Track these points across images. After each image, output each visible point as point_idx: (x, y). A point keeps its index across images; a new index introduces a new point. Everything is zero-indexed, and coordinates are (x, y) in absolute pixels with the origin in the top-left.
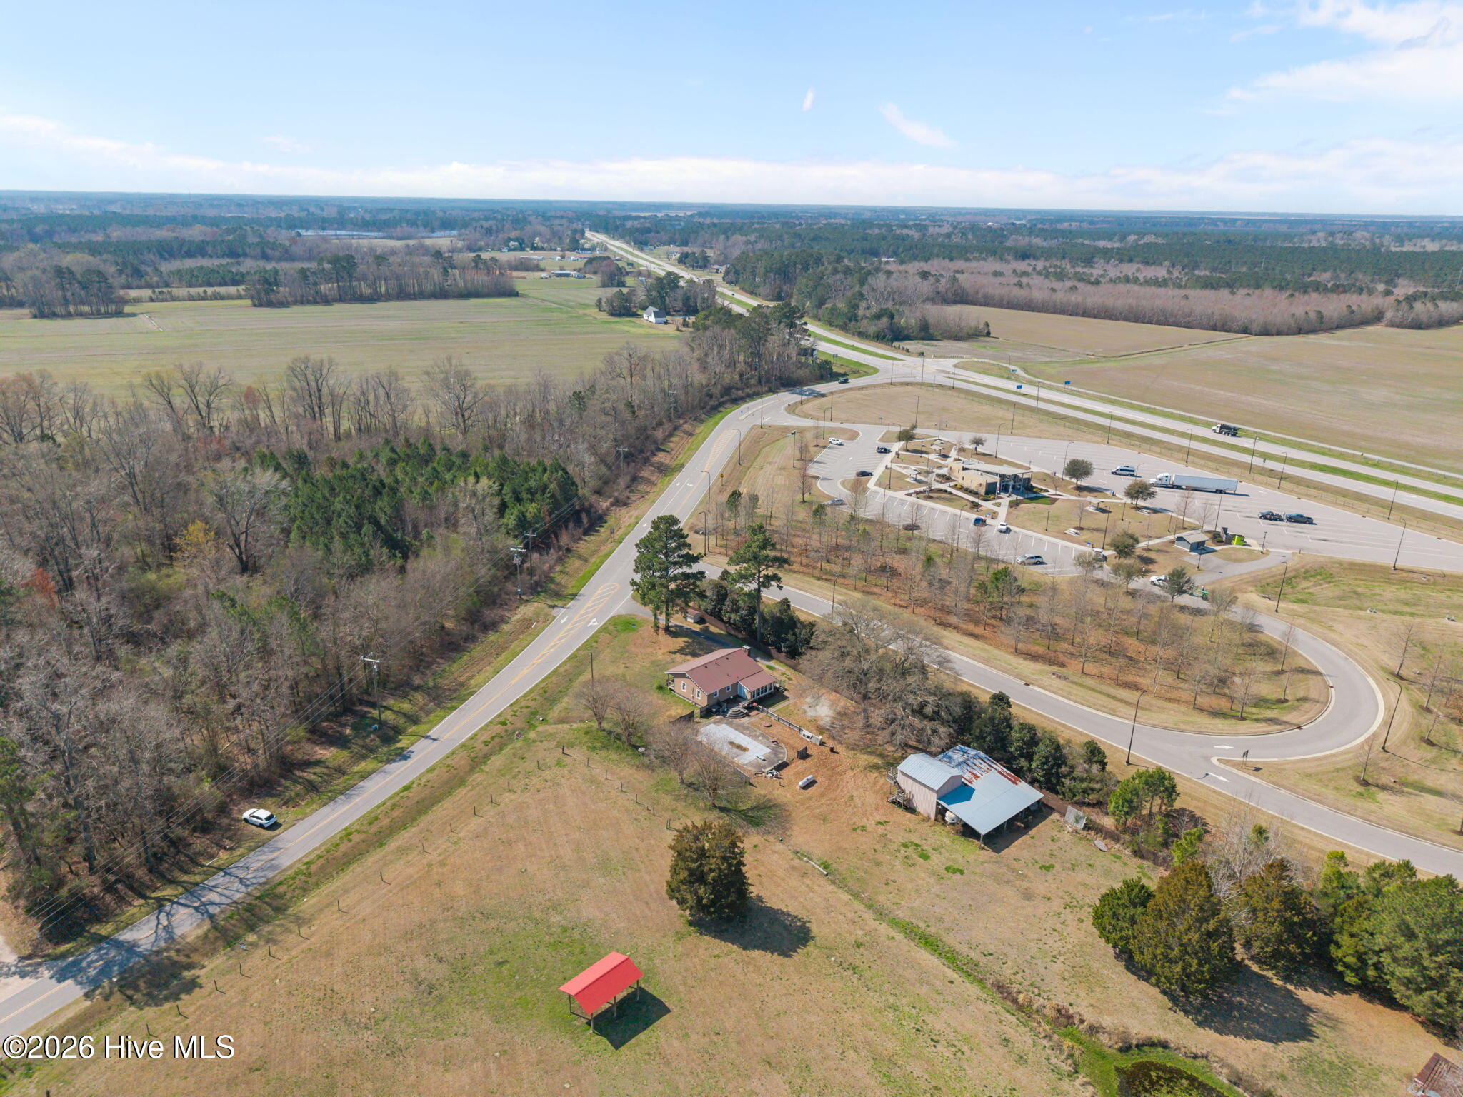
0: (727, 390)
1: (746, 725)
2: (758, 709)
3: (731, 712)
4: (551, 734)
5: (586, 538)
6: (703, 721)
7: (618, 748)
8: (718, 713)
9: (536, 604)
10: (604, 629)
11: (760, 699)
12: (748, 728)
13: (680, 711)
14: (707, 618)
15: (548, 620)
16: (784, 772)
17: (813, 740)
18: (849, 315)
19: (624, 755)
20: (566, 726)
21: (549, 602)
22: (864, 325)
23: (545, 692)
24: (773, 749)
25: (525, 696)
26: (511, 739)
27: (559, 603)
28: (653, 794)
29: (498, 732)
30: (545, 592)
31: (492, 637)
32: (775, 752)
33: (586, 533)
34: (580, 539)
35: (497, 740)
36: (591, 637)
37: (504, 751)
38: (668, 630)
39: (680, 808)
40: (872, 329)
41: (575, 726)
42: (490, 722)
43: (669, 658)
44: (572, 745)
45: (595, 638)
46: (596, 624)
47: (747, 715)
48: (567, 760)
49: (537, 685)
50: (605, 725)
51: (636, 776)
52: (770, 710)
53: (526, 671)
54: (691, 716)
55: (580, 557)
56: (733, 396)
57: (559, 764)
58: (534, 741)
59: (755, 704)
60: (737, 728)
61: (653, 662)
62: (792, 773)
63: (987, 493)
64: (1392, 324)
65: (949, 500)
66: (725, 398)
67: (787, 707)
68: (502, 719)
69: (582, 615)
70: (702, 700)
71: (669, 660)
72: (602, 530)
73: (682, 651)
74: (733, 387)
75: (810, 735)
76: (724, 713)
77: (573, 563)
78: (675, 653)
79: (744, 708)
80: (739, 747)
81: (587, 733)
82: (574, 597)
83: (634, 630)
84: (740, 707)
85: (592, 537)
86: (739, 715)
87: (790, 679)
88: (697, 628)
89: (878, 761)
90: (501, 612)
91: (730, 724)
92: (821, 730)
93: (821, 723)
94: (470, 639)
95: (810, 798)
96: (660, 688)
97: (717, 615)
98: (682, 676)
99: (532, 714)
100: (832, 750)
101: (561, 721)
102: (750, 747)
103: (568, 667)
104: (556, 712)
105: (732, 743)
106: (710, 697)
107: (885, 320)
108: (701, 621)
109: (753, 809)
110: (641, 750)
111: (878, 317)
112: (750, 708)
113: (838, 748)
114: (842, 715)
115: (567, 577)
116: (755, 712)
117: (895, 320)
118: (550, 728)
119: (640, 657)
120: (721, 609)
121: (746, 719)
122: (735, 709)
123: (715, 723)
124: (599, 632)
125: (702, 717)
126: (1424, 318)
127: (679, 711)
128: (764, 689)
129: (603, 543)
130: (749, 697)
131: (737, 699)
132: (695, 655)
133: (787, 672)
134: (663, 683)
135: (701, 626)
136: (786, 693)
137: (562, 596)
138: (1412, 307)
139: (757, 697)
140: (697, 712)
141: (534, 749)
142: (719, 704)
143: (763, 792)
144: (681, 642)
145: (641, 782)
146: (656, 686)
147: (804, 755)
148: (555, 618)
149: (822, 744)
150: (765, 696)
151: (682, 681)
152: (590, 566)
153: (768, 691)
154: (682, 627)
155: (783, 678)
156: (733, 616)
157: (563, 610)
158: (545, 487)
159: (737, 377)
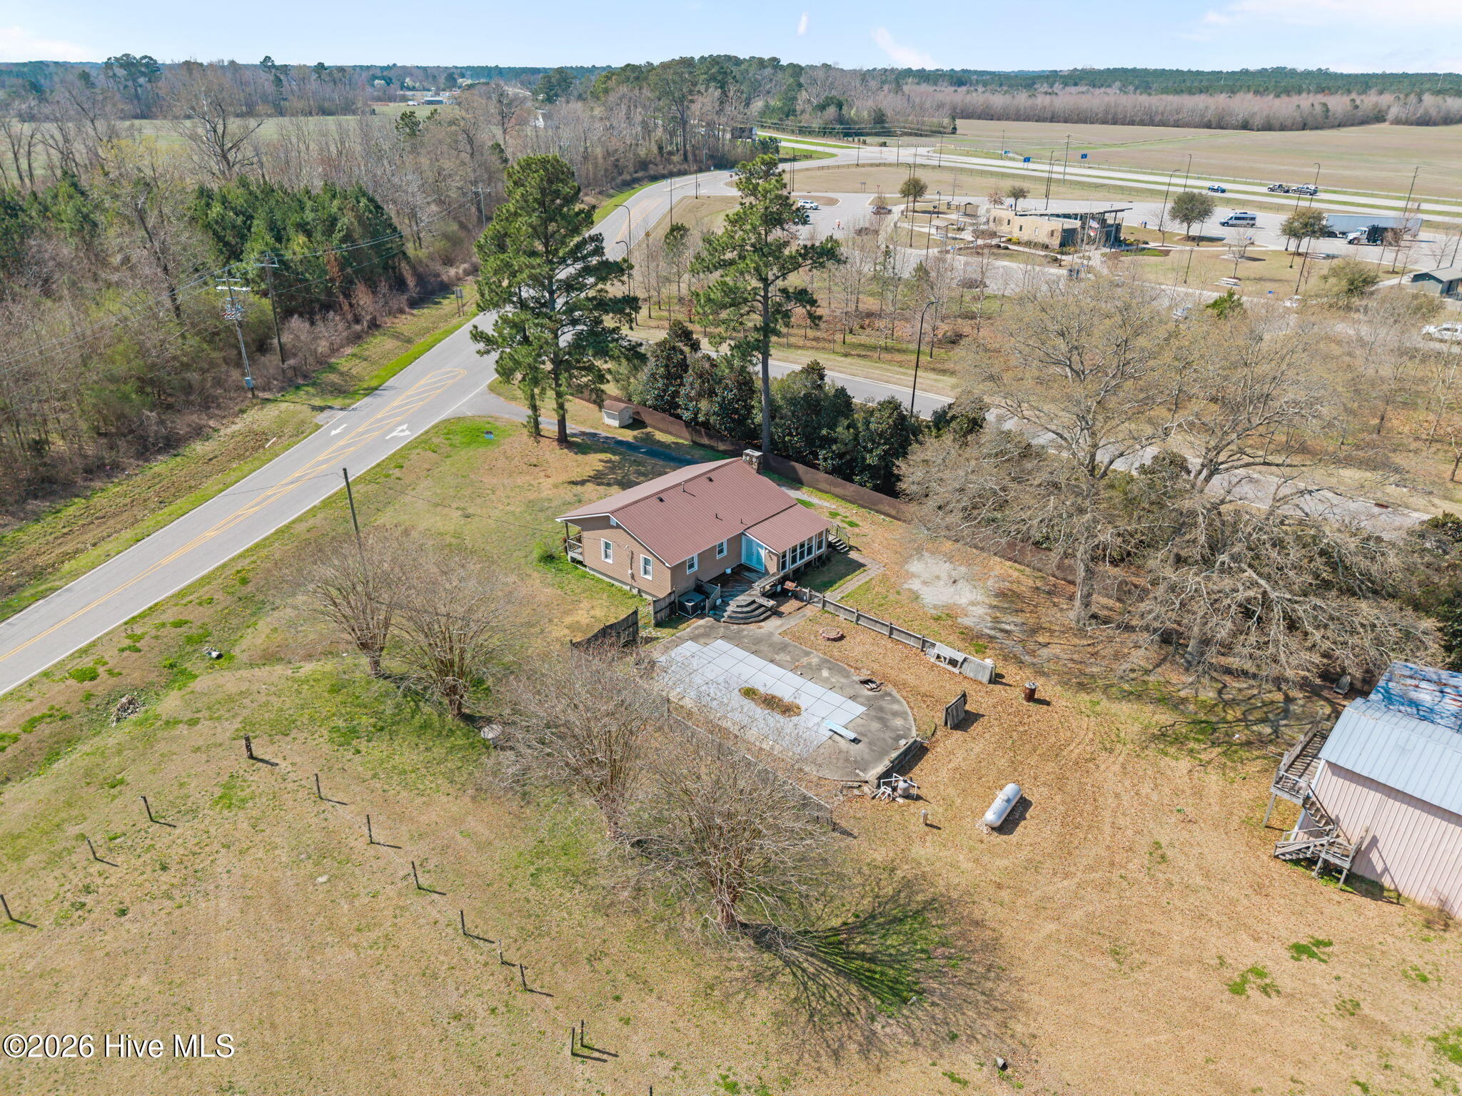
0: (643, 165)
1: (777, 638)
2: (797, 596)
3: (732, 607)
4: (230, 699)
5: (415, 312)
6: (664, 633)
7: (426, 726)
8: (699, 612)
9: (284, 406)
10: (422, 442)
11: (796, 571)
12: (784, 648)
13: (605, 612)
14: (646, 417)
15: (301, 431)
16: (923, 775)
17: (968, 670)
18: (786, 109)
19: (439, 751)
20: (279, 669)
21: (318, 402)
22: (805, 120)
23: (244, 582)
24: (869, 703)
25: (181, 594)
26: (97, 721)
27: (338, 402)
28: (524, 888)
29: (59, 701)
30: (314, 384)
31: (161, 466)
32: (877, 712)
33: (414, 304)
34: (402, 311)
35: (44, 730)
36: (390, 458)
37: (59, 765)
38: (563, 439)
39: (617, 946)
40: (816, 124)
41: (308, 668)
42: (46, 674)
43: (568, 493)
44: (283, 728)
45: (399, 460)
46: (404, 434)
47: (775, 613)
48: (259, 778)
49: (224, 566)
50: (392, 664)
51: (472, 823)
52: (830, 595)
53: (210, 534)
54: (631, 622)
55: (397, 336)
56: (652, 172)
57: (228, 797)
58: (170, 723)
59: (790, 585)
60: (755, 647)
61: (531, 504)
62: (944, 774)
63: (1062, 245)
64: (1398, 121)
65: (1010, 256)
66: (640, 174)
67: (867, 586)
68: (87, 663)
69: (380, 420)
70: (658, 584)
71: (569, 497)
72: (446, 302)
73: (598, 479)
74: (650, 162)
75: (959, 657)
76: (717, 611)
77: (379, 344)
78: (583, 483)
79: (764, 595)
80: (771, 702)
81: (335, 690)
82: (370, 391)
83: (489, 442)
84: (755, 593)
85: (425, 311)
86: (754, 615)
87: (852, 524)
88: (628, 435)
89: (1164, 717)
90: (202, 419)
91: (736, 640)
92: (976, 640)
93: (967, 621)
94: (99, 470)
95: (1034, 866)
96: (549, 558)
97: (668, 406)
98: (601, 522)
99: (189, 640)
100: (1031, 696)
101: (270, 657)
102: (803, 702)
103: (319, 519)
104: (258, 635)
105: (749, 693)
106: (676, 570)
107: (831, 111)
108: (636, 423)
109: (862, 925)
110: (489, 733)
111: (822, 107)
112: (781, 594)
113: (1046, 689)
114: (1008, 599)
115: (365, 364)
116: (792, 604)
117: (844, 111)
118: (228, 681)
119: (500, 493)
120: (676, 394)
121: (773, 624)
122: (743, 599)
123: (694, 638)
124: (410, 447)
125: (659, 624)
126: (1433, 112)
127: (598, 613)
128: (804, 548)
129: (446, 318)
130: (773, 568)
131: (740, 575)
132: (626, 484)
133: (841, 511)
134: (557, 547)
135: (635, 433)
136: (853, 555)
137: (346, 391)
138: (1421, 100)
139: (790, 567)
140: (646, 613)
141: (161, 747)
142: (700, 589)
143: (880, 855)
144: (595, 462)
145: (483, 846)
146: (536, 554)
147: (961, 719)
148: (318, 427)
149: (996, 679)
150: (808, 564)
151: (603, 536)
152: (414, 349)
153: (816, 553)
154: (595, 435)
155: (837, 522)
156: (704, 405)
157: (342, 414)
158: (333, 221)
159: (655, 150)
